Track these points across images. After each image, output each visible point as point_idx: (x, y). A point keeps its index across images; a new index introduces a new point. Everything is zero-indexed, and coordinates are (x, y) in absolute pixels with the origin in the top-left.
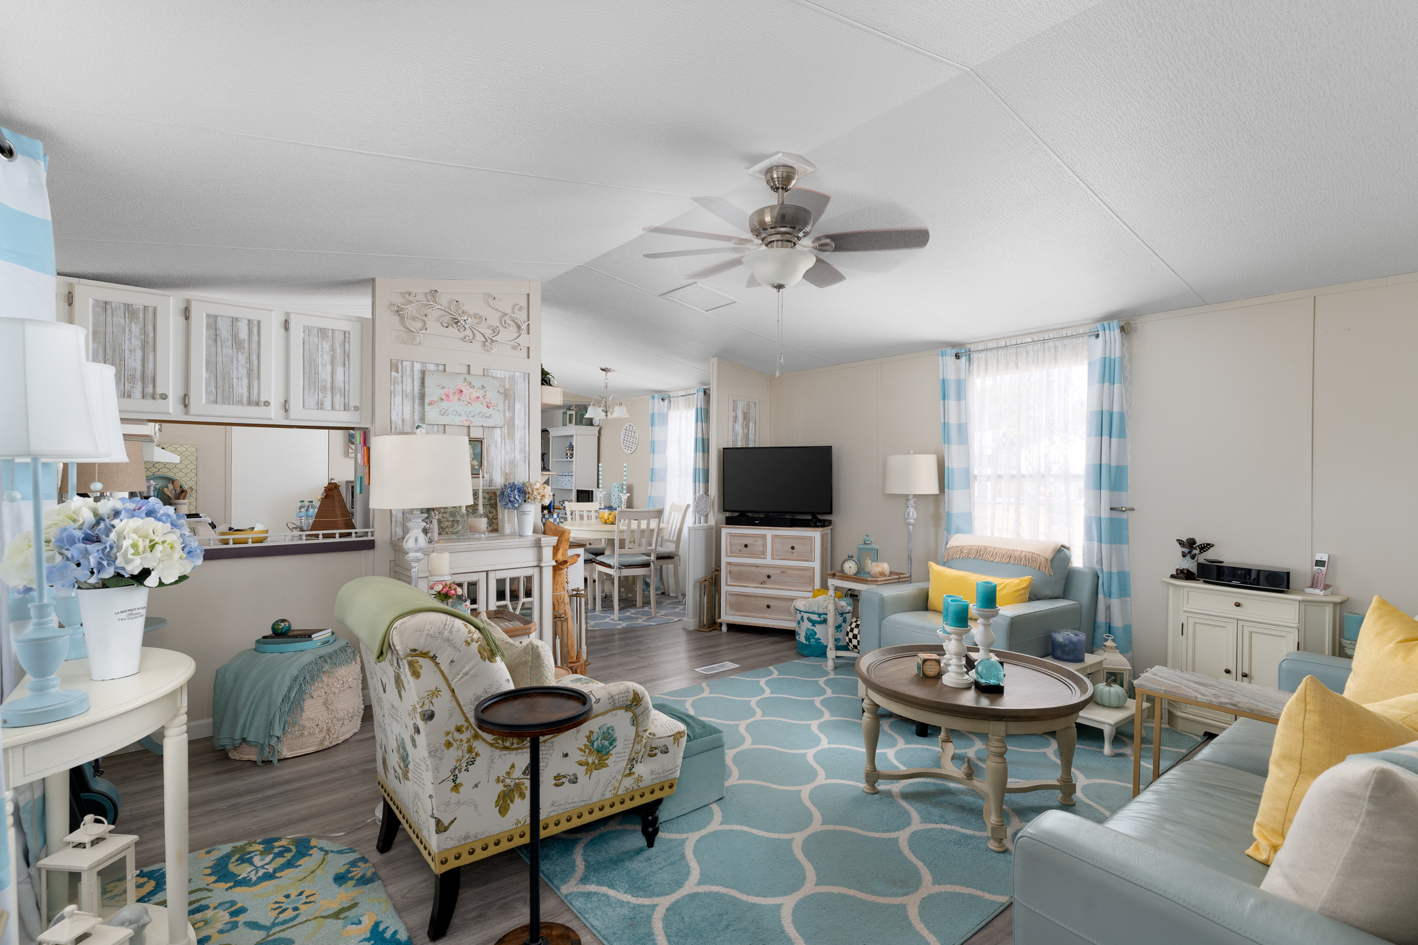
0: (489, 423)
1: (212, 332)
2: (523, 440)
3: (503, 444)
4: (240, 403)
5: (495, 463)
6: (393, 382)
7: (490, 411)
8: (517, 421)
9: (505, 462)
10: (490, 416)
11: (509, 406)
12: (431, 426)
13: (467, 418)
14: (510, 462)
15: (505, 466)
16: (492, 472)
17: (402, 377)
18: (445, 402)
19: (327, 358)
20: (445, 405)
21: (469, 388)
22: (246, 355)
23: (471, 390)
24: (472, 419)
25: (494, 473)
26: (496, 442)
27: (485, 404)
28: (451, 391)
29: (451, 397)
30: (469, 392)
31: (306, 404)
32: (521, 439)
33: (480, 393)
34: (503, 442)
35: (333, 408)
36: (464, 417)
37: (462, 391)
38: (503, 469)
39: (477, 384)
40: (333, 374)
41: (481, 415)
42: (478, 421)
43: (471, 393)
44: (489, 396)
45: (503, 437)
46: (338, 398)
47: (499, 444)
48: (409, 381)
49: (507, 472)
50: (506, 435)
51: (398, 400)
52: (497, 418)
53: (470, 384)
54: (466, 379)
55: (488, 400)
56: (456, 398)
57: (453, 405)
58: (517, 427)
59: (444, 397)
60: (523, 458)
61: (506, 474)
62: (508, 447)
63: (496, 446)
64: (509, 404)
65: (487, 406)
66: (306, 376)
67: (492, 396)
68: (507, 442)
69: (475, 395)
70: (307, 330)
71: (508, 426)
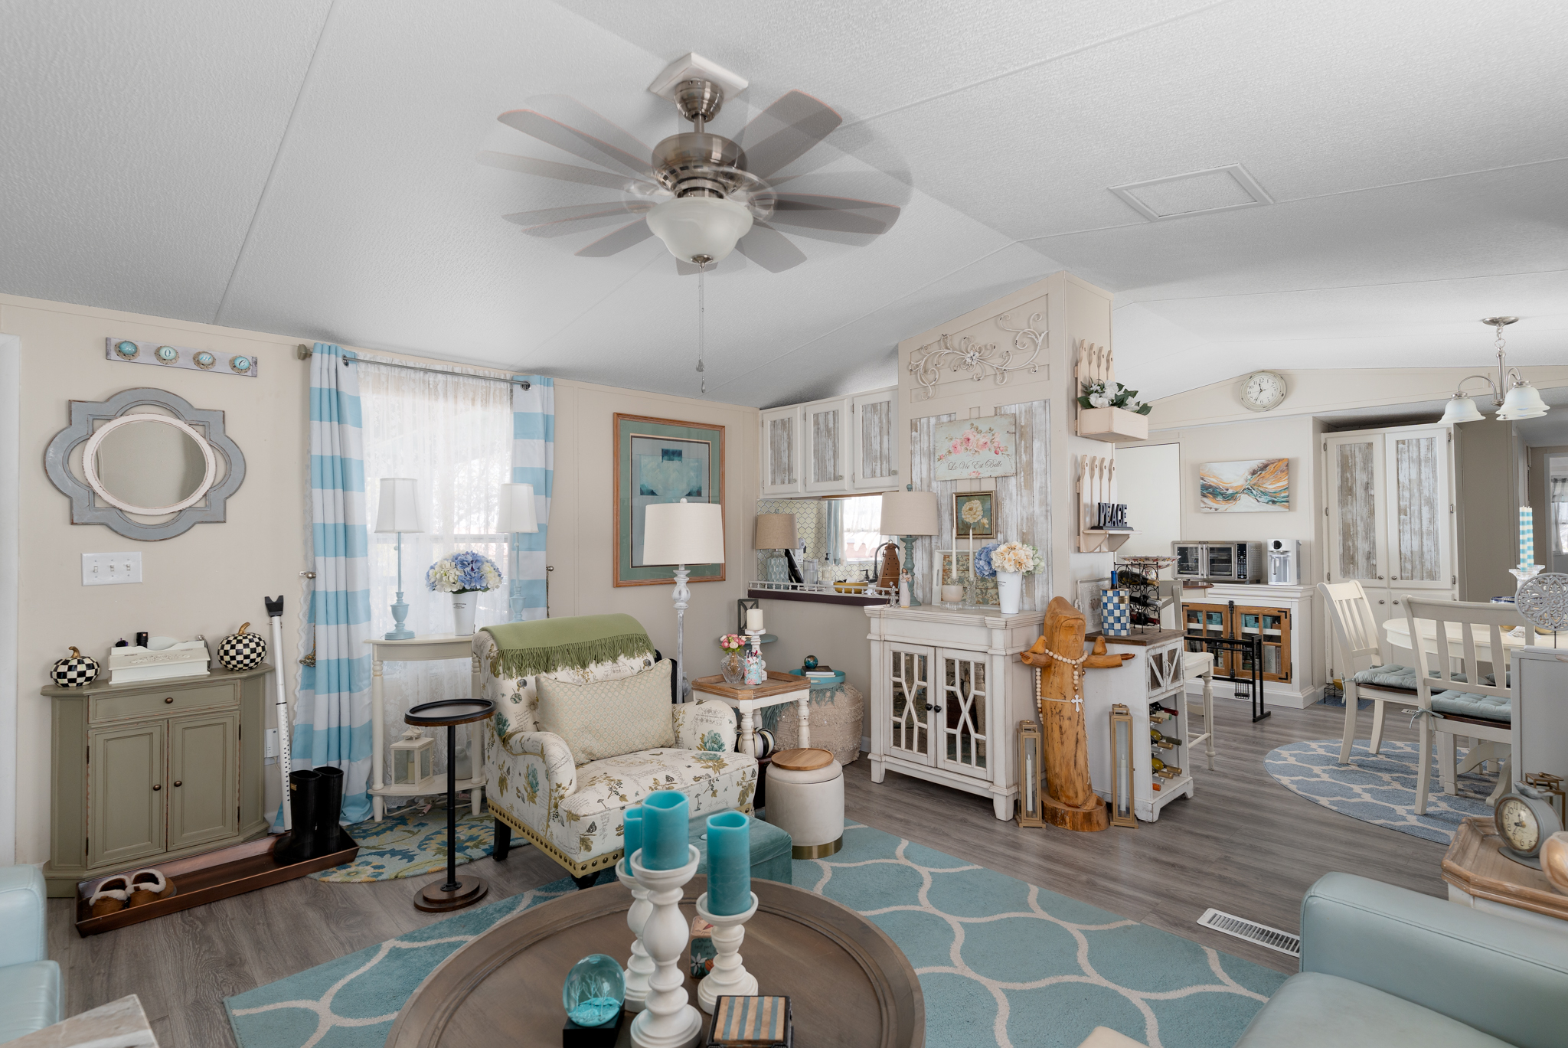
0: (999, 471)
1: (816, 427)
2: (1044, 489)
3: (1019, 496)
4: (830, 479)
5: (1010, 520)
6: (913, 441)
7: (999, 457)
8: (1035, 465)
9: (1022, 519)
10: (999, 464)
11: (1026, 447)
12: (945, 483)
13: (975, 470)
14: (1027, 519)
15: (1022, 524)
16: (1006, 532)
17: (920, 435)
18: (953, 454)
19: (877, 430)
20: (952, 458)
21: (975, 434)
22: (832, 440)
23: (978, 436)
24: (980, 470)
25: (1009, 532)
26: (1011, 494)
27: (993, 450)
28: (959, 441)
29: (959, 447)
30: (976, 438)
31: (865, 474)
32: (1041, 487)
33: (987, 438)
34: (1019, 493)
35: (882, 475)
36: (971, 469)
37: (969, 440)
38: (1019, 527)
39: (984, 427)
40: (881, 443)
41: (989, 463)
42: (985, 472)
43: (978, 440)
44: (996, 439)
45: (1019, 488)
46: (885, 465)
47: (1014, 497)
48: (926, 438)
49: (1025, 531)
50: (1023, 484)
51: (917, 459)
52: (1007, 465)
53: (977, 429)
54: (972, 424)
55: (996, 444)
56: (963, 448)
57: (962, 457)
58: (1037, 473)
59: (951, 449)
60: (1044, 513)
61: (1023, 533)
62: (1025, 499)
63: (1011, 499)
64: (1025, 444)
65: (996, 453)
66: (865, 449)
67: (1001, 438)
68: (1023, 494)
69: (983, 440)
70: (865, 407)
71: (1024, 473)
